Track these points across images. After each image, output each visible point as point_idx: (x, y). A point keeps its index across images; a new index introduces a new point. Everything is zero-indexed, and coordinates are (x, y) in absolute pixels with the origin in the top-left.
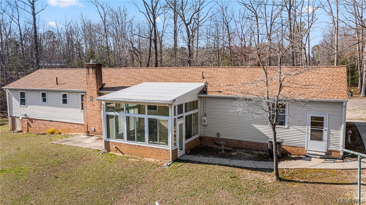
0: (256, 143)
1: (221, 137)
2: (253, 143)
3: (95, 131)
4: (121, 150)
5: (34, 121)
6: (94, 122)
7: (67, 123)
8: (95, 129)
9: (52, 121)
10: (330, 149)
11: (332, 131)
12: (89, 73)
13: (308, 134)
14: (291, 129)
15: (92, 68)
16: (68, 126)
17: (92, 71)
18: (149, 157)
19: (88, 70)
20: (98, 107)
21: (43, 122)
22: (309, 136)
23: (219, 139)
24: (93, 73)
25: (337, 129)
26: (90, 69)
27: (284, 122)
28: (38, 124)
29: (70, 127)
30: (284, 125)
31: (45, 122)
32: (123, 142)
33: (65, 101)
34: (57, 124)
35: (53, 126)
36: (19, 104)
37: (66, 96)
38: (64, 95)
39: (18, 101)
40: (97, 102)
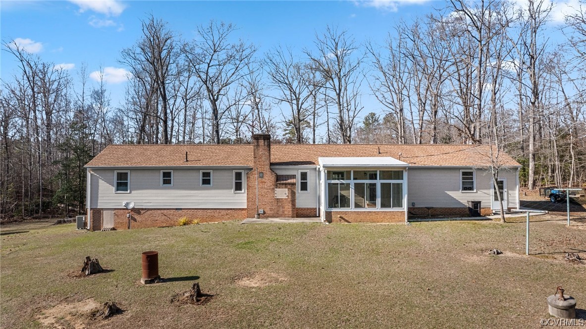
0: (449, 209)
1: (416, 206)
2: (446, 209)
3: (264, 213)
4: (346, 219)
5: (142, 212)
6: (264, 203)
7: (209, 209)
8: (264, 211)
9: (181, 209)
10: (509, 206)
11: (510, 192)
12: (258, 145)
13: (492, 195)
14: (479, 192)
15: (264, 140)
16: (209, 214)
17: (263, 142)
18: (382, 222)
19: (258, 142)
20: (271, 184)
21: (162, 211)
22: (494, 197)
23: (414, 208)
24: (265, 145)
25: (513, 189)
26: (260, 141)
27: (473, 187)
28: (152, 215)
29: (213, 214)
30: (473, 190)
31: (165, 211)
32: (350, 210)
33: (206, 182)
34: (190, 212)
35: (181, 216)
36: (114, 189)
37: (208, 174)
38: (205, 174)
39: (113, 185)
40: (269, 178)
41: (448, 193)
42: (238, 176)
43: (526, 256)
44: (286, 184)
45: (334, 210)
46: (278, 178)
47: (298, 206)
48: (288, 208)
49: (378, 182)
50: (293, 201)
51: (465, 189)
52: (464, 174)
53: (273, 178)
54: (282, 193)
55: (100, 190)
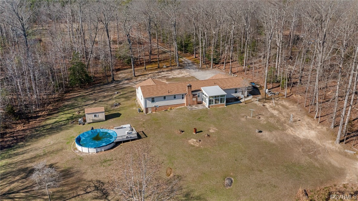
0: (232, 98)
3: (190, 104)
4: (213, 107)
6: (190, 102)
7: (175, 104)
13: (241, 94)
18: (220, 107)
21: (164, 106)
27: (237, 92)
29: (177, 105)
32: (213, 105)
33: (175, 98)
34: (171, 106)
35: (169, 107)
36: (151, 102)
37: (175, 96)
38: (174, 96)
39: (150, 101)
40: (191, 96)
41: (232, 94)
42: (183, 95)
43: (251, 118)
44: (195, 97)
45: (210, 105)
46: (194, 95)
47: (198, 101)
48: (196, 102)
49: (220, 98)
50: (197, 101)
51: (235, 93)
52: (235, 89)
53: (192, 96)
54: (194, 99)
55: (147, 103)
